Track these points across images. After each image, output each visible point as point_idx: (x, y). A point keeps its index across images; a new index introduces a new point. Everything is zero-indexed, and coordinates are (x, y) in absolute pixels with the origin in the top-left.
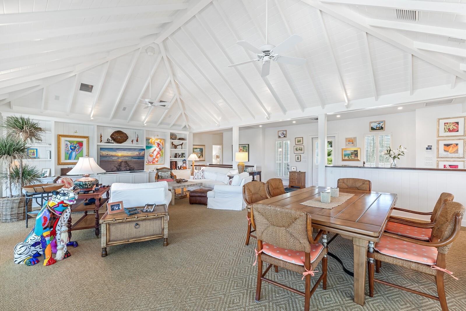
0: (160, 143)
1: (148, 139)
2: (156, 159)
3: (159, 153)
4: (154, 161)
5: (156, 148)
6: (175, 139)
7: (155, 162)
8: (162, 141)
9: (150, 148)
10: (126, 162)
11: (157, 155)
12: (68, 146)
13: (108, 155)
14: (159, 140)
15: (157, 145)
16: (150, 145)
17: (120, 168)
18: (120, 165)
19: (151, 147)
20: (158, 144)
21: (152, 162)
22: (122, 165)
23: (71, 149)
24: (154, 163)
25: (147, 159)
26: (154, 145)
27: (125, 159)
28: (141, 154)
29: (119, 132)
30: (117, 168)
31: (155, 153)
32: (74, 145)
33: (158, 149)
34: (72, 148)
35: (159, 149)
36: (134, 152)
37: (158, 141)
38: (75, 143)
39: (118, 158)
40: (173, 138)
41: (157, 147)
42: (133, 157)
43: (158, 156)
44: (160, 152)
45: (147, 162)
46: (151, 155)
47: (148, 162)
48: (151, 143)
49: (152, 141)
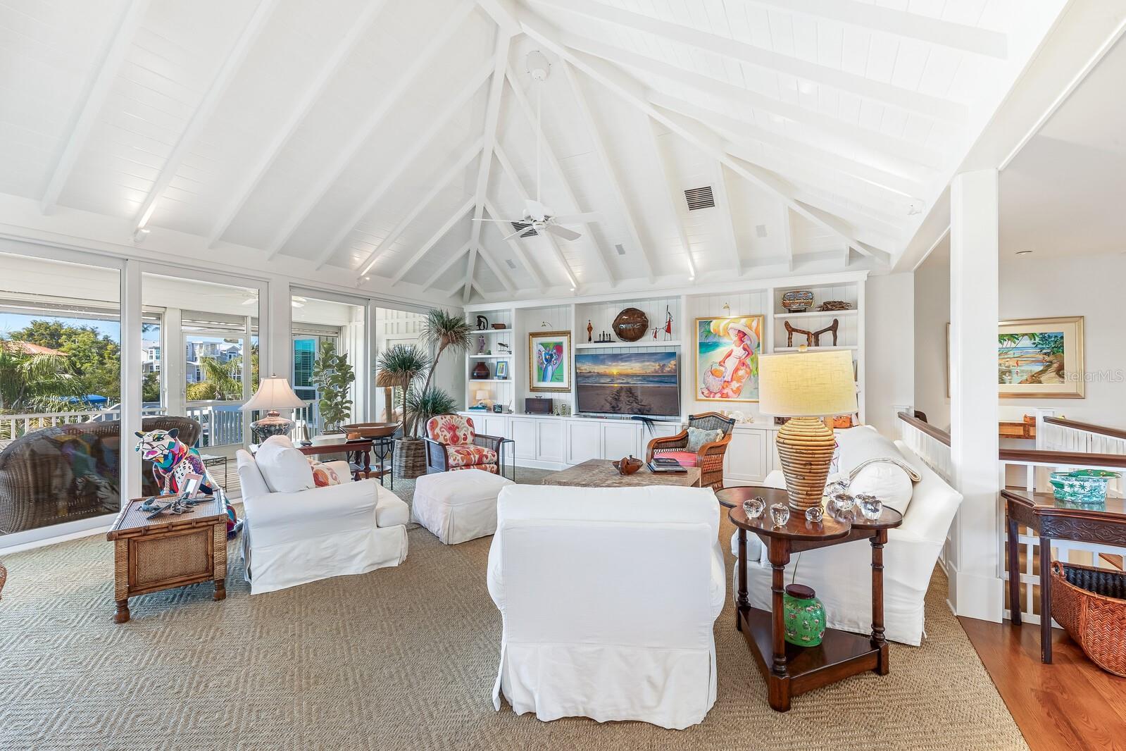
0: (746, 330)
1: (705, 323)
2: (735, 385)
3: (743, 364)
4: (725, 391)
5: (733, 347)
6: (805, 311)
7: (731, 393)
8: (754, 324)
9: (713, 350)
10: (630, 391)
11: (736, 370)
12: (541, 354)
13: (590, 372)
14: (744, 321)
15: (736, 338)
16: (711, 340)
17: (618, 406)
18: (617, 396)
19: (715, 345)
20: (742, 335)
21: (720, 392)
22: (622, 398)
23: (546, 360)
24: (727, 396)
25: (704, 383)
26: (725, 340)
27: (628, 383)
28: (667, 369)
29: (631, 312)
30: (611, 404)
31: (731, 364)
32: (550, 352)
33: (739, 351)
34: (547, 357)
35: (744, 349)
36: (648, 363)
37: (741, 325)
38: (551, 347)
39: (612, 380)
40: (794, 307)
41: (738, 342)
42: (645, 378)
43: (741, 373)
44: (748, 361)
45: (703, 393)
46: (716, 370)
47: (706, 392)
48: (717, 334)
49: (719, 326)
